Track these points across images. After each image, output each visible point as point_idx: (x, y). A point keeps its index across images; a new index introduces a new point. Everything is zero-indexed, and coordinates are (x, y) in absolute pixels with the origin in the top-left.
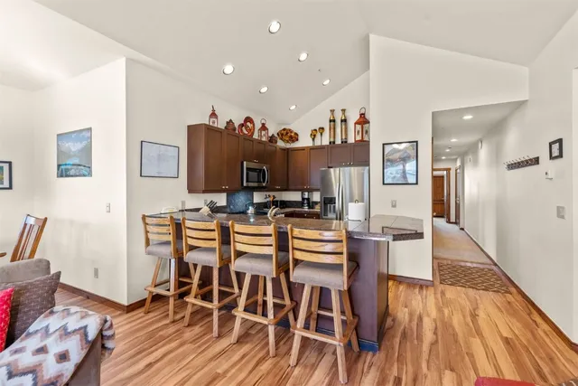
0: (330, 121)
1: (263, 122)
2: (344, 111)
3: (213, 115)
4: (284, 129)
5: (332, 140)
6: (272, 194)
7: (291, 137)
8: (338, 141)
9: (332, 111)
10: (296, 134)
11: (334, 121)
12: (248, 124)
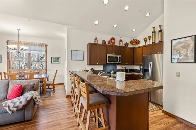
0: (153, 32)
1: (121, 38)
2: (160, 26)
3: (96, 39)
4: (133, 40)
5: (153, 41)
6: (125, 66)
7: (137, 43)
8: (157, 41)
9: (154, 28)
10: (139, 41)
11: (155, 32)
12: (113, 40)
